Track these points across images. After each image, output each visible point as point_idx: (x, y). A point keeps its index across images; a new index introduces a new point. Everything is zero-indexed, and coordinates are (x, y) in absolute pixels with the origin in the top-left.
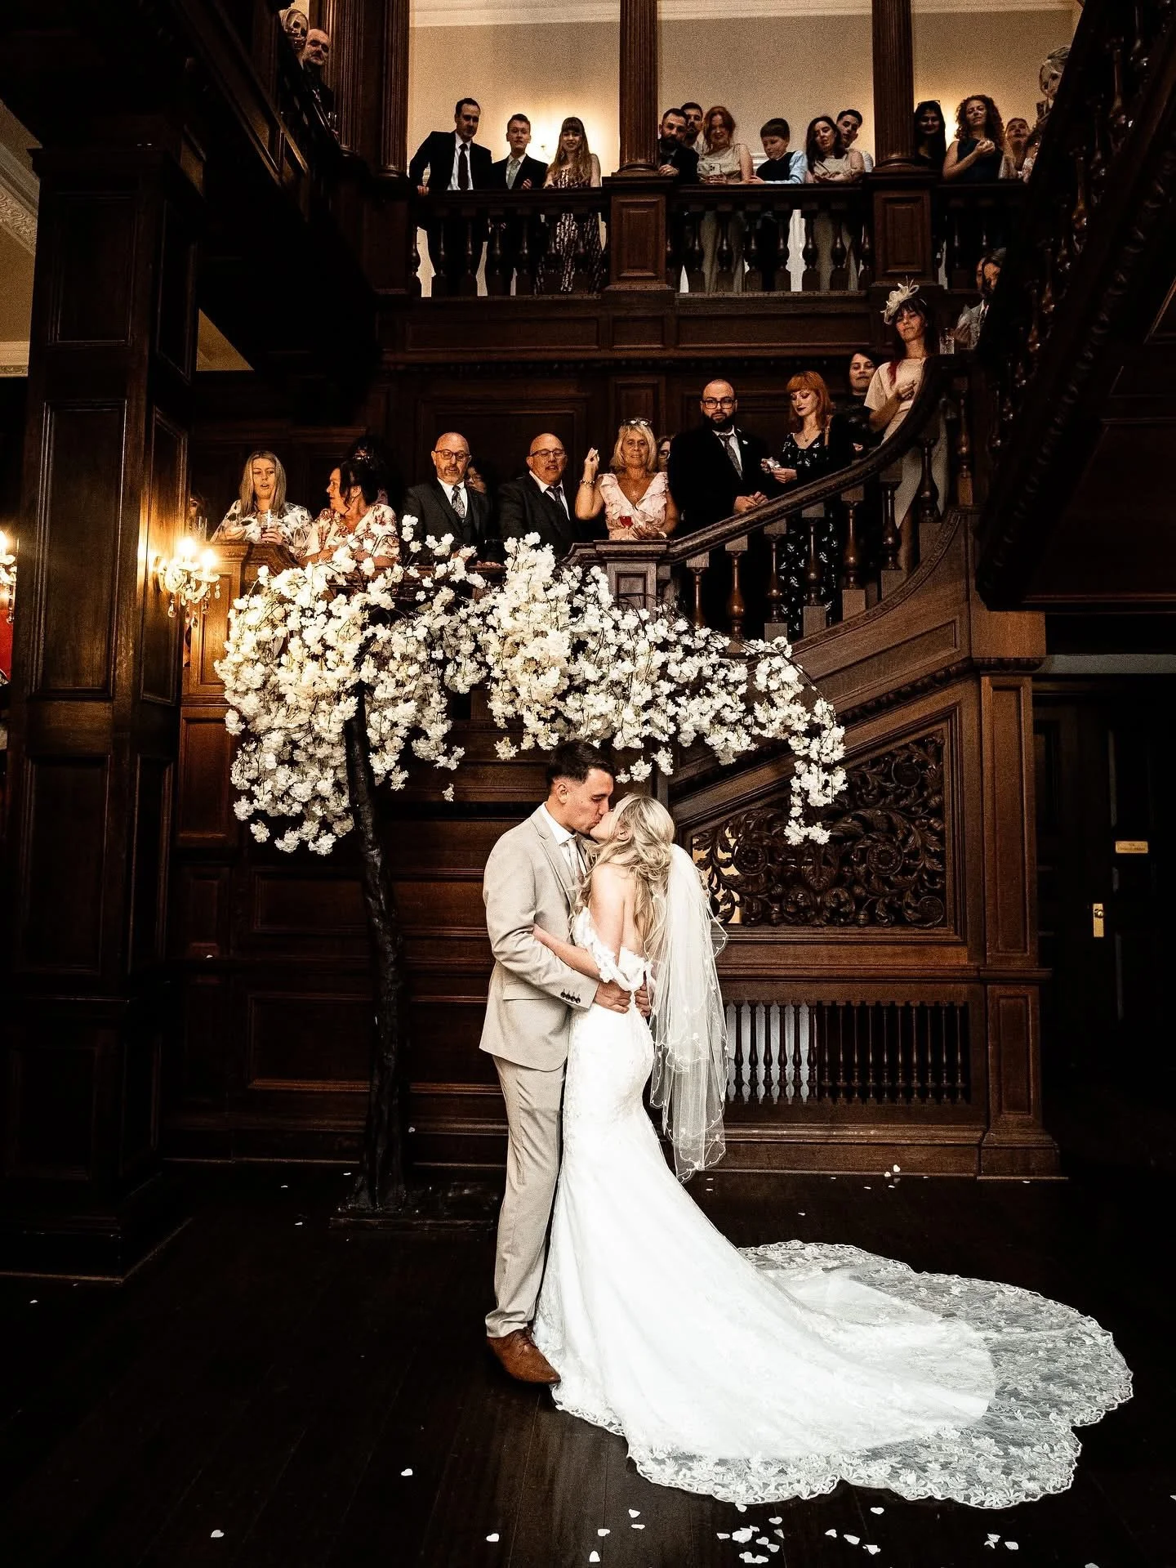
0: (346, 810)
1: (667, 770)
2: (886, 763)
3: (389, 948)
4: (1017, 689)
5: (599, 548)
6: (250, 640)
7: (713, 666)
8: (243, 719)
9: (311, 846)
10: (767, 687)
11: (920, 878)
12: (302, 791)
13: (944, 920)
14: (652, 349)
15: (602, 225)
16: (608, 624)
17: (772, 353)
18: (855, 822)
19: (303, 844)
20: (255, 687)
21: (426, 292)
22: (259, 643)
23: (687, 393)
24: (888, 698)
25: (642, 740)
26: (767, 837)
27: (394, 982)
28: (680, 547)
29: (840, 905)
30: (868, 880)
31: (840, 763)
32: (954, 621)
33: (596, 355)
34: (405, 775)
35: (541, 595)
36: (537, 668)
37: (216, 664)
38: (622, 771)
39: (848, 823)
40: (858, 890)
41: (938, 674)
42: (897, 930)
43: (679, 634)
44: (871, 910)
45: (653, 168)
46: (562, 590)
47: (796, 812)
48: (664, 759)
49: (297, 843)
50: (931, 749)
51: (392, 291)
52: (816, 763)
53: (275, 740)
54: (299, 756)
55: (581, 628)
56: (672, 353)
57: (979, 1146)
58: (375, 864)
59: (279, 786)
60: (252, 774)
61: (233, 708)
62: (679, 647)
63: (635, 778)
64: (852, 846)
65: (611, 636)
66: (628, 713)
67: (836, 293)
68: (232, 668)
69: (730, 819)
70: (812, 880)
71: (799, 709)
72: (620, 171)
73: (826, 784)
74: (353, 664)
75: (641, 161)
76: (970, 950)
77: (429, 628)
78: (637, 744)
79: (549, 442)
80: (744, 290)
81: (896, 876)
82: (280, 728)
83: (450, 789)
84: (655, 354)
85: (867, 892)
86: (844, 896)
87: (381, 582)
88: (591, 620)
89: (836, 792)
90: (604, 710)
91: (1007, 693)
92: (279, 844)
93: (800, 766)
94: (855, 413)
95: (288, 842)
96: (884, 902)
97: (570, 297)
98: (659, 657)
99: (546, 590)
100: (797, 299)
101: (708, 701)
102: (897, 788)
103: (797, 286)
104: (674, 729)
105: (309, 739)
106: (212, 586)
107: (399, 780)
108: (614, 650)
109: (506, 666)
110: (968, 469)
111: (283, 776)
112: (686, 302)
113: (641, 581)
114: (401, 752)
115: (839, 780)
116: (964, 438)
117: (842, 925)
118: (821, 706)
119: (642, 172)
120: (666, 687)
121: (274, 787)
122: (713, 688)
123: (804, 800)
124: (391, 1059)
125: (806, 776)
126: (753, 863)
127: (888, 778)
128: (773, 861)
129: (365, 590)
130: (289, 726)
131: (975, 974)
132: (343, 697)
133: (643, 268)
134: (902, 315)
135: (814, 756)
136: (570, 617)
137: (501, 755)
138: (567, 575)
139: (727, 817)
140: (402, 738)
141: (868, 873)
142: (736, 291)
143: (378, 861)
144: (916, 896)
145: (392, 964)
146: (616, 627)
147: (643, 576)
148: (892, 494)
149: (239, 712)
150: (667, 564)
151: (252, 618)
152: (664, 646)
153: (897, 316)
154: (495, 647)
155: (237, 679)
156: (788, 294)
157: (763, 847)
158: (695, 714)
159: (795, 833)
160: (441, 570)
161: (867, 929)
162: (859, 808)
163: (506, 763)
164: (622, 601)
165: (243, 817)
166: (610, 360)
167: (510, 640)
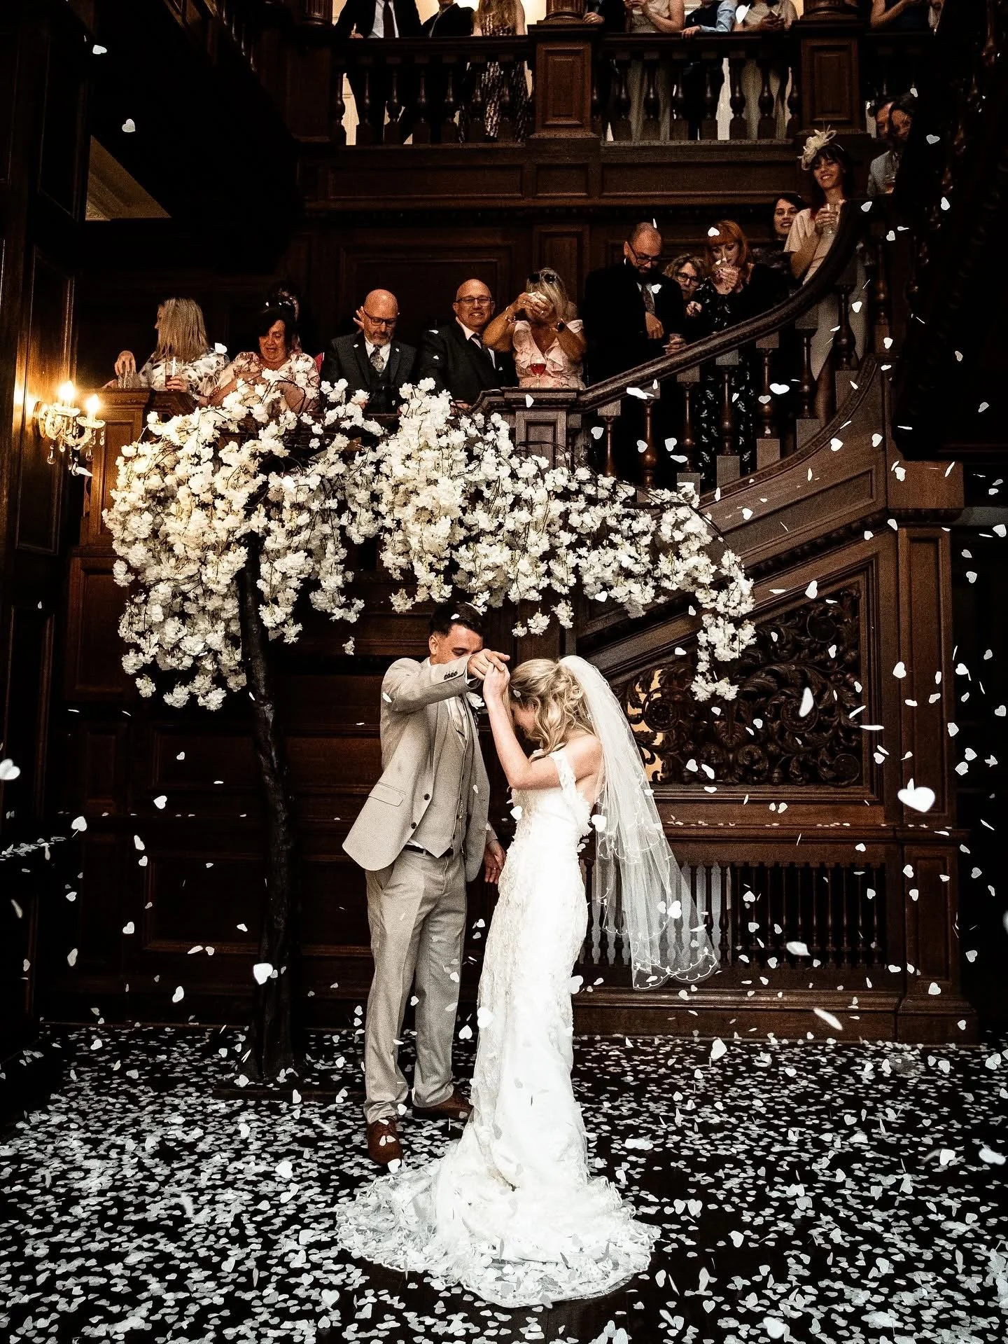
0: (239, 664)
1: (566, 623)
2: (800, 616)
3: (280, 807)
4: (934, 541)
5: (508, 395)
6: (139, 487)
7: (617, 516)
8: (130, 569)
9: (201, 701)
10: (672, 537)
11: (836, 736)
12: (194, 645)
13: (860, 778)
14: (574, 196)
15: (528, 74)
16: (504, 471)
17: (699, 201)
18: (769, 677)
19: (193, 697)
20: (143, 536)
21: (351, 140)
22: (148, 491)
23: (611, 241)
24: (802, 550)
25: (540, 592)
26: (679, 693)
27: (285, 842)
28: (590, 395)
29: (754, 762)
30: (781, 737)
31: (750, 616)
32: (870, 471)
33: (523, 203)
34: (299, 627)
35: (434, 442)
36: (428, 516)
37: (104, 513)
38: (519, 624)
39: (761, 679)
40: (771, 748)
41: (854, 525)
42: (812, 789)
43: (581, 483)
44: (785, 768)
45: (580, 16)
46: (457, 437)
47: (703, 667)
48: (564, 612)
49: (187, 698)
50: (848, 602)
51: (317, 139)
52: (723, 616)
53: (163, 591)
54: (190, 608)
55: (478, 477)
56: (596, 201)
57: (895, 1012)
58: (267, 719)
59: (167, 640)
60: (139, 627)
61: (122, 558)
62: (581, 496)
63: (533, 631)
64: (766, 701)
65: (507, 484)
66: (524, 564)
67: (764, 142)
68: (119, 517)
69: (641, 673)
70: (724, 737)
71: (704, 560)
72: (547, 18)
73: (734, 638)
74: (243, 513)
75: (568, 9)
76: (886, 811)
77: (323, 477)
78: (534, 596)
79: (475, 288)
80: (672, 138)
81: (811, 732)
82: (168, 579)
83: (351, 642)
84: (580, 202)
85: (782, 749)
86: (758, 753)
87: (273, 428)
88: (488, 468)
89: (743, 647)
90: (499, 561)
91: (925, 545)
92: (168, 699)
93: (707, 619)
94: (777, 259)
95: (177, 697)
96: (798, 760)
97: (496, 145)
98: (558, 507)
99: (439, 436)
100: (724, 147)
101: (611, 552)
102: (811, 642)
103: (724, 134)
104: (574, 581)
105: (199, 591)
106: (96, 432)
107: (292, 633)
108: (510, 499)
109: (398, 515)
110: (886, 316)
111: (172, 629)
112: (611, 149)
113: (551, 429)
114: (295, 604)
115: (747, 634)
116: (881, 285)
117: (755, 783)
118: (729, 558)
119: (569, 20)
120: (566, 538)
121: (162, 639)
122: (616, 538)
123: (712, 655)
124: (281, 922)
125: (712, 630)
126: (664, 719)
127: (803, 632)
128: (685, 717)
129: (255, 437)
130: (178, 577)
131: (891, 834)
132: (233, 547)
133: (569, 116)
134: (820, 163)
135: (721, 609)
136: (467, 465)
137: (396, 608)
138: (465, 422)
139: (637, 671)
140: (295, 590)
141: (782, 728)
142: (664, 138)
143: (270, 716)
144: (832, 754)
145: (283, 823)
146: (514, 476)
147: (553, 424)
148: (809, 341)
149: (127, 562)
150: (577, 412)
151: (140, 466)
152: (565, 495)
153: (815, 163)
154: (388, 496)
155: (124, 529)
156: (714, 143)
157: (674, 703)
158: (597, 565)
159: (702, 689)
160: (331, 416)
161: (781, 788)
162: (773, 663)
163: (402, 616)
164: (523, 449)
165: (131, 671)
166: (535, 208)
167: (402, 488)
